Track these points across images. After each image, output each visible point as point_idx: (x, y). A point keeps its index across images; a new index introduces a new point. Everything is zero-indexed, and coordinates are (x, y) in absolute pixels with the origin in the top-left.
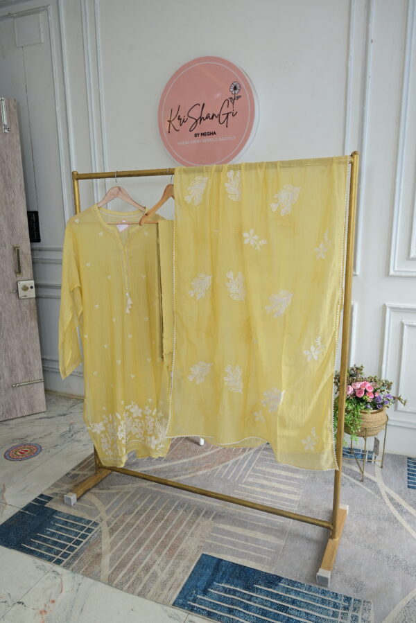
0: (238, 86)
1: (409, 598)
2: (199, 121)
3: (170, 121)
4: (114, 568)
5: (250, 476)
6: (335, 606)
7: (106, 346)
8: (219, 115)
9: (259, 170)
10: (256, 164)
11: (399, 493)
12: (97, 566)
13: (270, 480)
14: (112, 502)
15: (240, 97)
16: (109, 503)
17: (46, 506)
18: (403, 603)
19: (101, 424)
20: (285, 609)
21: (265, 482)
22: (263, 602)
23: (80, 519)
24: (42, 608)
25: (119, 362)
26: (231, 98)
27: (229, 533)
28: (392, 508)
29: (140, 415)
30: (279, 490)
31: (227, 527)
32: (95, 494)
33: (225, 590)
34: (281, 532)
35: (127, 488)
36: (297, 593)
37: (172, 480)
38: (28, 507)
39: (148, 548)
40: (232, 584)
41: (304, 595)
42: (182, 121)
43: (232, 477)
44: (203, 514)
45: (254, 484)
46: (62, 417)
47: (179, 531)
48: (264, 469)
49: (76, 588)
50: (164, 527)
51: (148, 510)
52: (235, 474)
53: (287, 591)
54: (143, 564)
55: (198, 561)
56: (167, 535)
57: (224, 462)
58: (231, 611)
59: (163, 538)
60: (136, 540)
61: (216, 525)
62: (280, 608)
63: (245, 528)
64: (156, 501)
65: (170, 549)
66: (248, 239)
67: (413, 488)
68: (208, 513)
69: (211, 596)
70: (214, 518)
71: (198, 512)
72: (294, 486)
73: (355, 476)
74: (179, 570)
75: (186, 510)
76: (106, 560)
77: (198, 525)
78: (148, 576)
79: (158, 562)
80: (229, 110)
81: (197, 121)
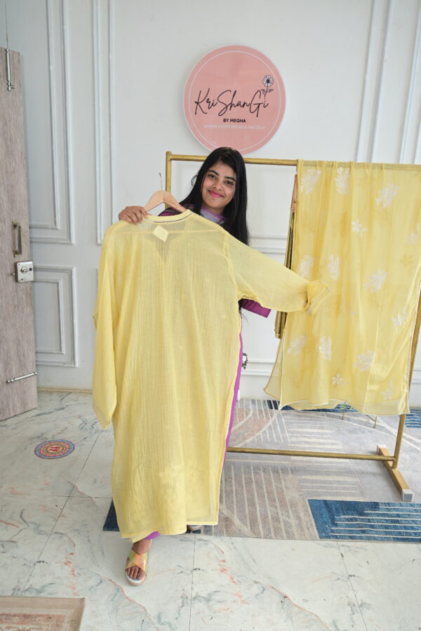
0: (271, 80)
2: (229, 107)
3: (198, 103)
4: (249, 524)
5: (290, 437)
8: (250, 104)
11: (405, 431)
12: (233, 527)
13: (309, 438)
15: (272, 90)
20: (397, 522)
21: (307, 440)
22: (378, 521)
24: (219, 568)
26: (263, 90)
27: (313, 481)
30: (323, 444)
31: (308, 477)
33: (348, 520)
34: (350, 472)
36: (397, 510)
39: (262, 505)
40: (348, 514)
41: (402, 510)
42: (211, 105)
43: (277, 440)
44: (280, 472)
45: (299, 442)
46: (61, 412)
47: (274, 488)
48: (296, 430)
49: (232, 546)
50: (259, 487)
51: (233, 477)
52: (278, 437)
53: (389, 510)
54: (270, 517)
55: (310, 505)
56: (268, 492)
57: (260, 429)
58: (364, 532)
59: (266, 494)
60: (246, 501)
61: (299, 477)
62: (393, 521)
63: (322, 474)
64: (233, 469)
65: (280, 502)
66: (355, 227)
67: (412, 427)
68: (285, 470)
69: (341, 526)
70: (292, 473)
71: (275, 471)
72: (329, 439)
73: (367, 424)
74: (302, 515)
75: (264, 470)
76: (236, 521)
77: (285, 480)
78: (282, 524)
79: (280, 513)
80: (261, 101)
81: (227, 107)
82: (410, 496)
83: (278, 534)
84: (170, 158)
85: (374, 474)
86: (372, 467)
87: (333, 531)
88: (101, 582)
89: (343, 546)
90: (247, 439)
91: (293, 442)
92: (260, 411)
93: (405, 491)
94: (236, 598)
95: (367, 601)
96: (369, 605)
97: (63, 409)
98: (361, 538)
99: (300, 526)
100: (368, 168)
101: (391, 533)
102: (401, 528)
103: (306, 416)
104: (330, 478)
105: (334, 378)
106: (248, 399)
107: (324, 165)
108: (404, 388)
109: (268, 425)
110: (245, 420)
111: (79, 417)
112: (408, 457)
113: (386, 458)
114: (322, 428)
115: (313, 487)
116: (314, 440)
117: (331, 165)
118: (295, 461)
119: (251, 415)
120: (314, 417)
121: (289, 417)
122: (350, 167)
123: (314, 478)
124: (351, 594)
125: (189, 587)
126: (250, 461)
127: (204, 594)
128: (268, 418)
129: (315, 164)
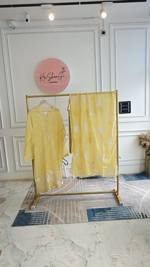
0: (64, 68)
1: (141, 202)
2: (51, 78)
3: (41, 78)
4: (64, 220)
5: (84, 188)
6: (127, 209)
7: (41, 152)
8: (58, 77)
9: (92, 95)
10: (91, 93)
11: (125, 182)
12: (58, 221)
13: (90, 188)
14: (47, 205)
15: (65, 71)
16: (46, 206)
17: (25, 212)
18: (141, 204)
19: (39, 179)
20: (117, 213)
21: (89, 189)
22: (110, 214)
23: (41, 212)
24: (51, 235)
25: (47, 156)
26: (62, 72)
27: (90, 203)
28: (125, 186)
29: (53, 174)
30: (95, 190)
31: (88, 201)
32: (39, 205)
33: (99, 214)
34: (103, 198)
35: (49, 200)
36: (117, 209)
37: (65, 193)
38: (19, 215)
39: (70, 212)
40: (100, 213)
41: (119, 209)
42: (45, 78)
43: (79, 190)
44: (78, 201)
45: (86, 190)
46: (3, 188)
47: (75, 206)
48: (86, 186)
49: (57, 227)
50: (70, 206)
51: (61, 204)
52: (79, 189)
53: (114, 210)
54: (72, 216)
55: (87, 211)
56: (72, 208)
57: (73, 187)
58: (104, 218)
59: (72, 209)
60: (64, 212)
61: (84, 202)
62: (115, 213)
63: (93, 200)
64: (61, 202)
65: (76, 211)
66: (91, 114)
67: (127, 181)
68: (80, 200)
69: (97, 217)
70: (82, 201)
71: (76, 201)
72: (97, 188)
73: (112, 181)
74: (83, 214)
75: (72, 201)
76: (60, 219)
77: (79, 203)
78: (76, 218)
79: (76, 214)
80: (62, 75)
81: (50, 78)
82: (122, 204)
83: (74, 222)
84: (27, 97)
85: (111, 198)
86: (111, 195)
87: (93, 219)
88: (9, 244)
89: (96, 223)
90: (68, 191)
91: (84, 190)
92: (74, 181)
93: (120, 203)
94: (56, 244)
95: (102, 241)
96: (102, 242)
97: (3, 187)
98: (103, 220)
99: (82, 218)
100: (92, 94)
101: (114, 217)
102: (118, 215)
103: (90, 181)
104: (96, 201)
105: (92, 165)
106: (70, 177)
107: (78, 95)
108: (116, 167)
109: (77, 185)
110: (68, 184)
111: (9, 189)
112: (124, 191)
113: (116, 192)
114: (96, 184)
115: (89, 205)
116: (92, 189)
117: (80, 94)
118: (84, 196)
119: (71, 182)
120: (93, 181)
121: (84, 182)
122: (87, 94)
123: (90, 201)
124: (96, 239)
125: (40, 242)
126: (68, 198)
127: (45, 244)
128: (77, 183)
129: (75, 95)
